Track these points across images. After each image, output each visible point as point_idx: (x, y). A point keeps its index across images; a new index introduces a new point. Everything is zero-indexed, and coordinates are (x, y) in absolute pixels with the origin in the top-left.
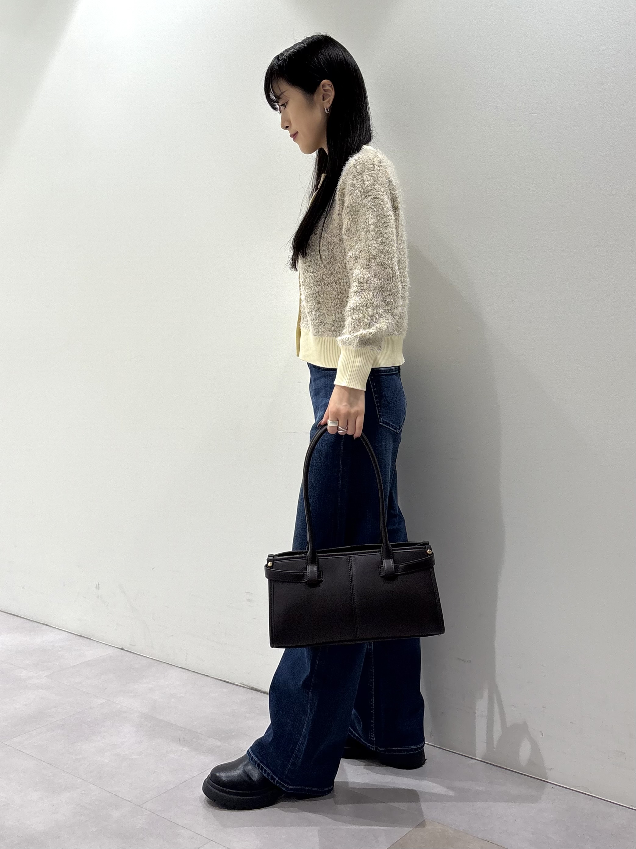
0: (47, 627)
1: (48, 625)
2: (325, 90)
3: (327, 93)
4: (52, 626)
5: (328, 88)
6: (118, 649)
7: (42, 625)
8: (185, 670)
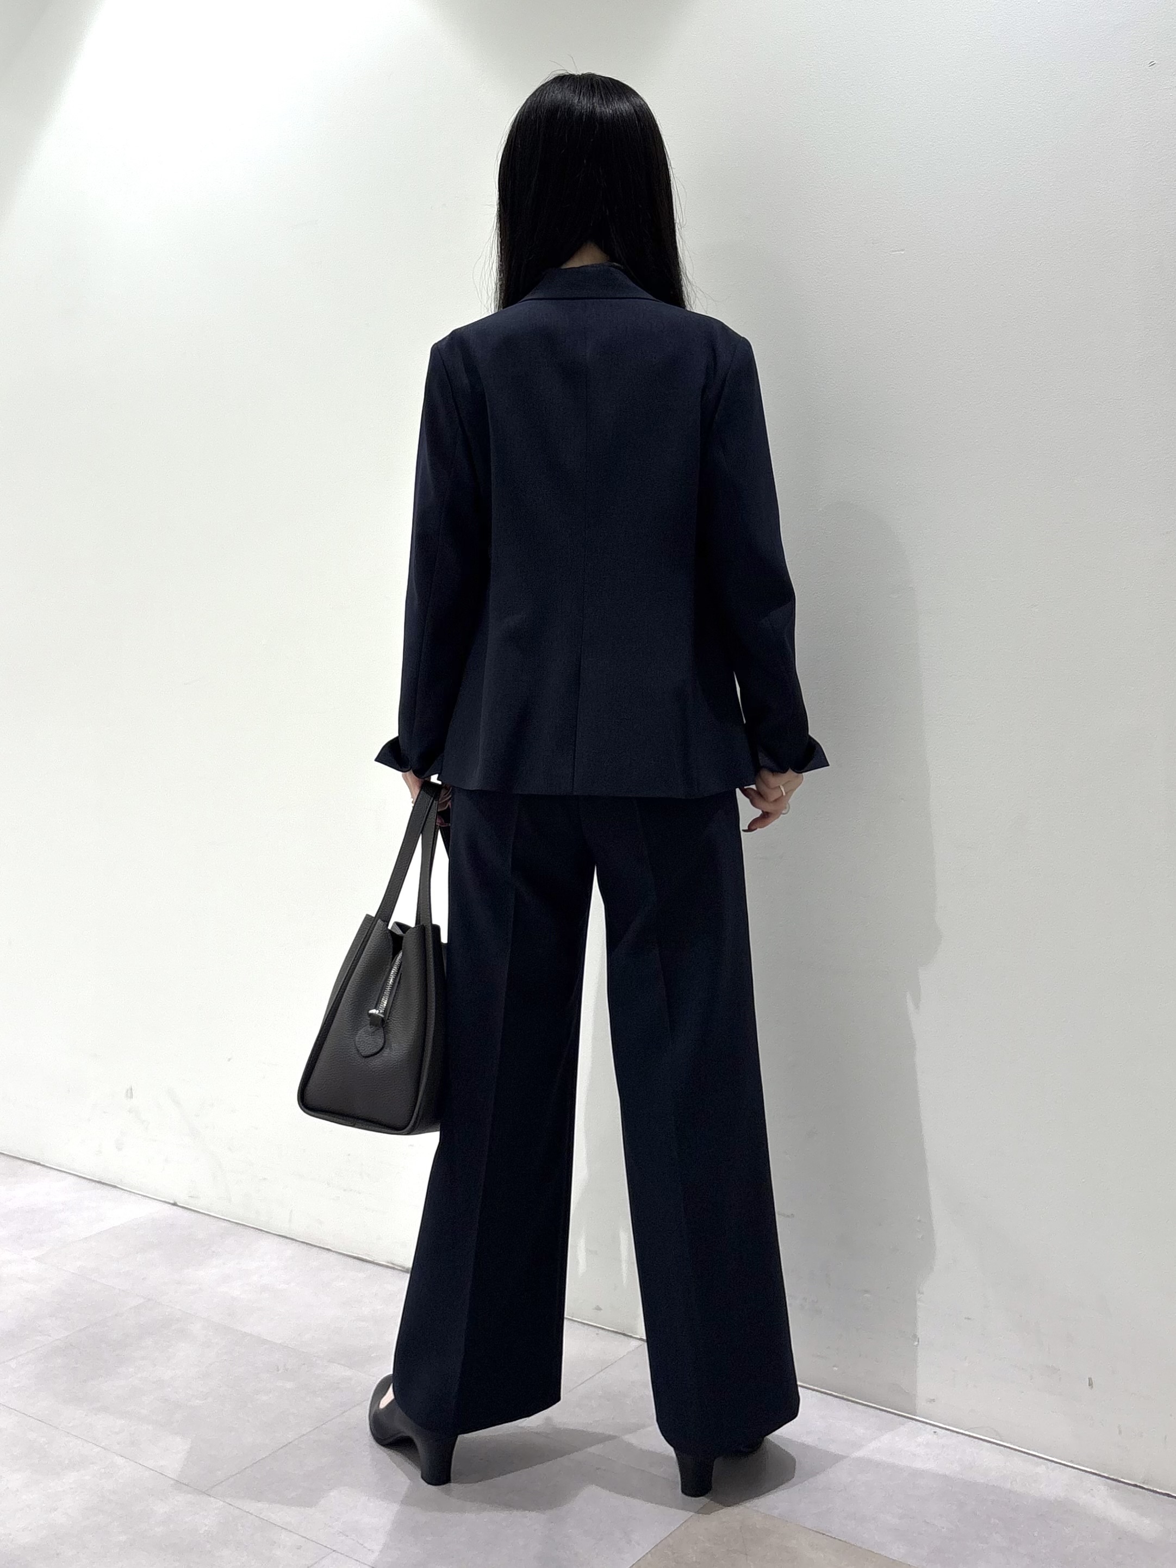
0: (39, 1166)
1: (39, 1164)
4: (47, 1165)
6: (169, 1205)
7: (27, 1163)
8: (287, 1240)
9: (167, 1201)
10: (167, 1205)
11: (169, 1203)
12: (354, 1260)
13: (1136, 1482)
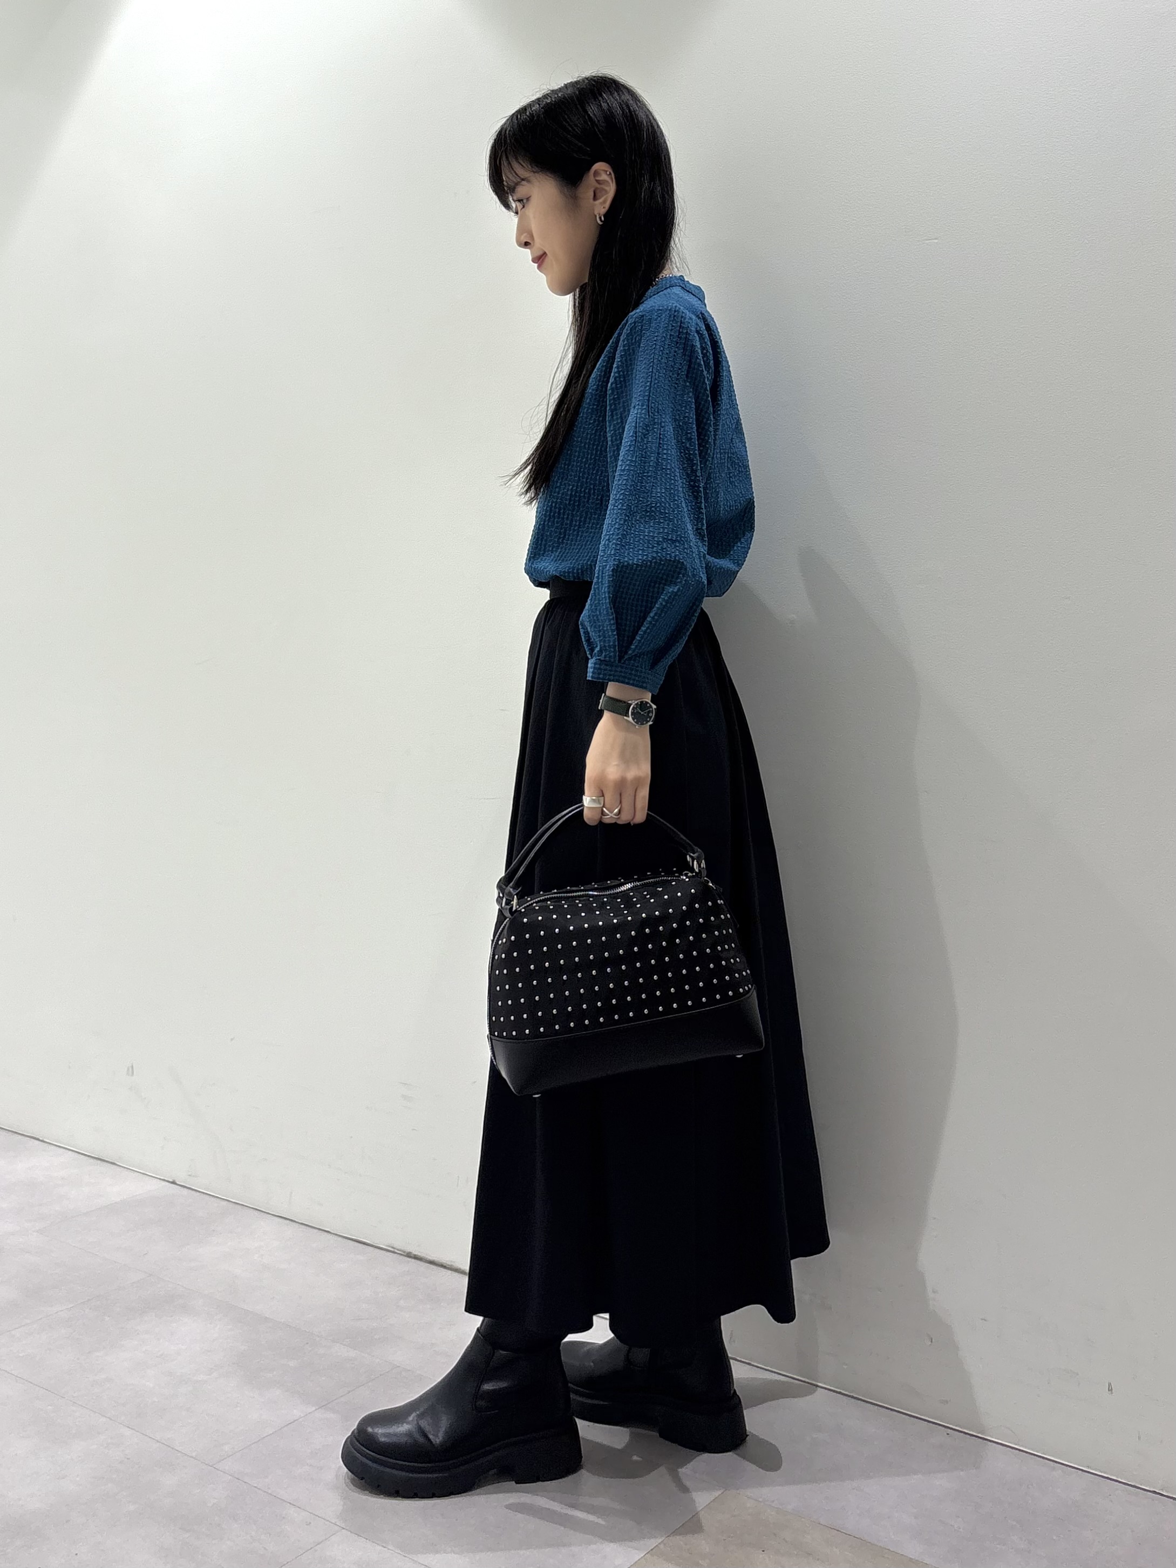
0: (39, 1141)
1: (37, 1139)
2: (597, 181)
3: (603, 186)
4: (45, 1140)
5: (604, 177)
7: (27, 1138)
8: (288, 1221)
9: (166, 1179)
11: (168, 1181)
12: (356, 1243)
13: (1154, 1488)
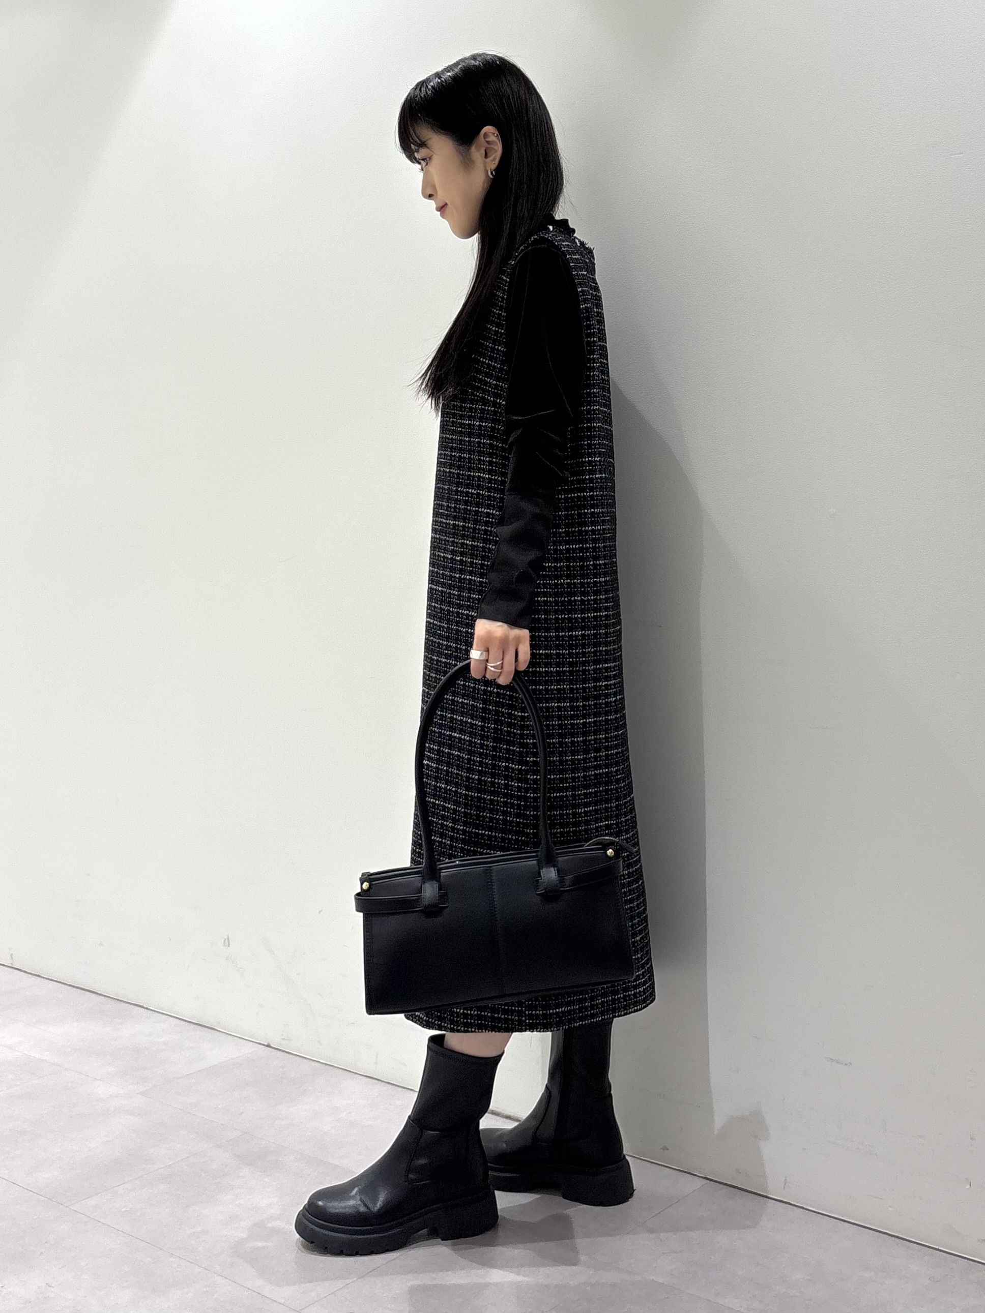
1: (142, 1007)
2: (488, 142)
3: (492, 146)
4: (149, 1007)
5: (492, 138)
6: (262, 1047)
7: (133, 1006)
8: (374, 1081)
9: (261, 1043)
10: (263, 1047)
11: (263, 1045)
